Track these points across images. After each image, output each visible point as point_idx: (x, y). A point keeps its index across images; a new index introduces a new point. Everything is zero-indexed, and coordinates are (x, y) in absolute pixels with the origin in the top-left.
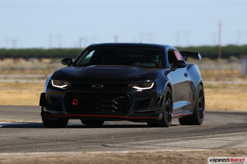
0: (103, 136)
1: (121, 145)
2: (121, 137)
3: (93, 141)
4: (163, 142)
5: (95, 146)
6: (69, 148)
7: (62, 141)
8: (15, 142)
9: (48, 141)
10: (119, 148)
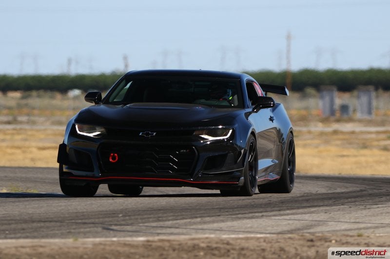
0: (104, 214)
1: (134, 228)
2: (134, 215)
3: (90, 221)
4: (200, 223)
5: (92, 229)
6: (52, 232)
7: (40, 221)
9: (17, 221)
10: (131, 233)
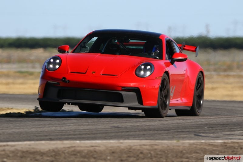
0: (196, 126)
1: (215, 135)
2: (215, 127)
3: (186, 130)
5: (188, 135)
7: (154, 130)
8: (107, 130)
9: (140, 130)
10: (213, 138)
